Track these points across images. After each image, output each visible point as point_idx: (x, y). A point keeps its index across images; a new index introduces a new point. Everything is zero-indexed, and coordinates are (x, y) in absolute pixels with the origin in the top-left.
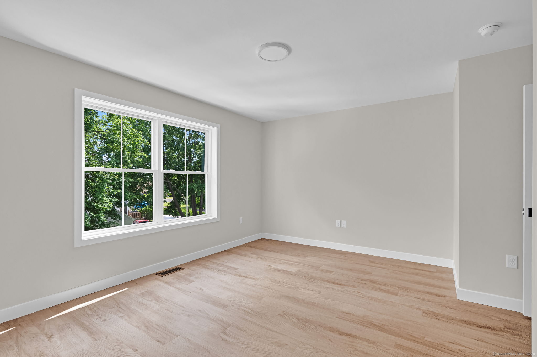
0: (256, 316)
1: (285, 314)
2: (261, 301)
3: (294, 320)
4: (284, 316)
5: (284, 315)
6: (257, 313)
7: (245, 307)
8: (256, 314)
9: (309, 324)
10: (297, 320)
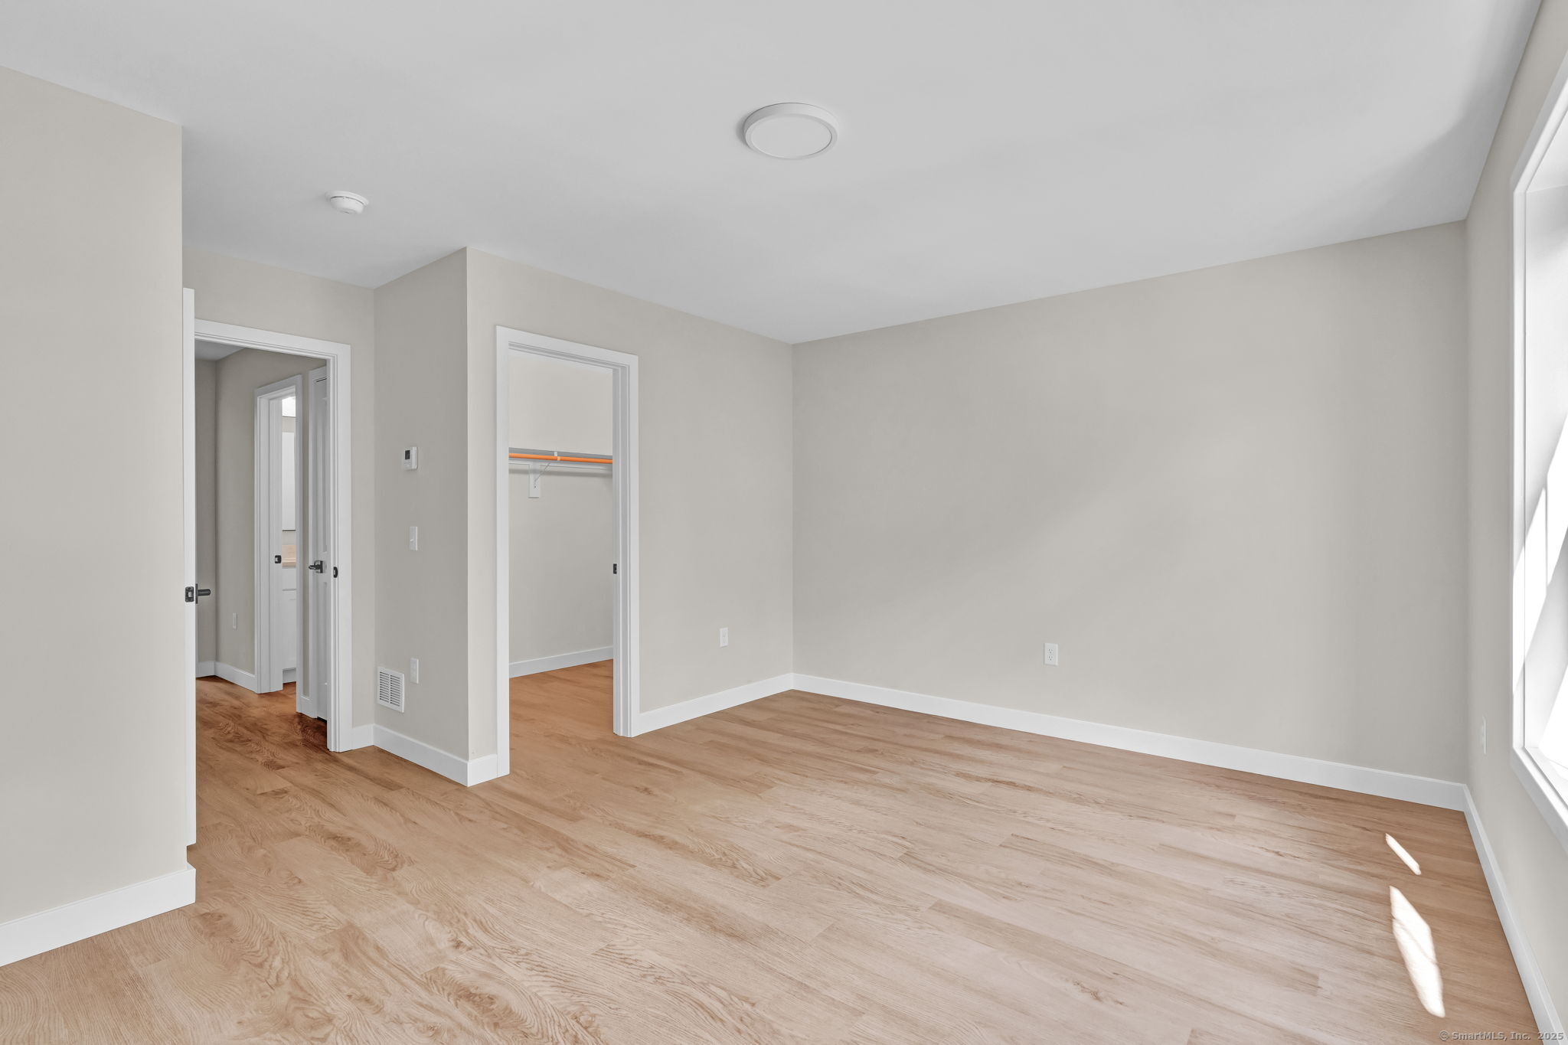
0: (840, 878)
1: (762, 879)
2: (831, 923)
3: (746, 866)
4: (766, 874)
5: (764, 878)
6: (840, 884)
7: (876, 903)
8: (840, 881)
9: (714, 856)
10: (738, 866)
